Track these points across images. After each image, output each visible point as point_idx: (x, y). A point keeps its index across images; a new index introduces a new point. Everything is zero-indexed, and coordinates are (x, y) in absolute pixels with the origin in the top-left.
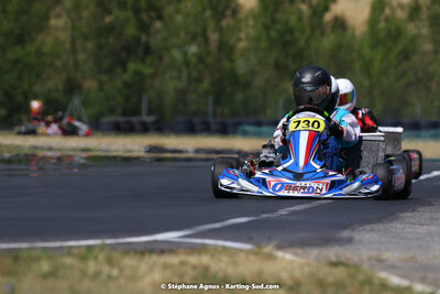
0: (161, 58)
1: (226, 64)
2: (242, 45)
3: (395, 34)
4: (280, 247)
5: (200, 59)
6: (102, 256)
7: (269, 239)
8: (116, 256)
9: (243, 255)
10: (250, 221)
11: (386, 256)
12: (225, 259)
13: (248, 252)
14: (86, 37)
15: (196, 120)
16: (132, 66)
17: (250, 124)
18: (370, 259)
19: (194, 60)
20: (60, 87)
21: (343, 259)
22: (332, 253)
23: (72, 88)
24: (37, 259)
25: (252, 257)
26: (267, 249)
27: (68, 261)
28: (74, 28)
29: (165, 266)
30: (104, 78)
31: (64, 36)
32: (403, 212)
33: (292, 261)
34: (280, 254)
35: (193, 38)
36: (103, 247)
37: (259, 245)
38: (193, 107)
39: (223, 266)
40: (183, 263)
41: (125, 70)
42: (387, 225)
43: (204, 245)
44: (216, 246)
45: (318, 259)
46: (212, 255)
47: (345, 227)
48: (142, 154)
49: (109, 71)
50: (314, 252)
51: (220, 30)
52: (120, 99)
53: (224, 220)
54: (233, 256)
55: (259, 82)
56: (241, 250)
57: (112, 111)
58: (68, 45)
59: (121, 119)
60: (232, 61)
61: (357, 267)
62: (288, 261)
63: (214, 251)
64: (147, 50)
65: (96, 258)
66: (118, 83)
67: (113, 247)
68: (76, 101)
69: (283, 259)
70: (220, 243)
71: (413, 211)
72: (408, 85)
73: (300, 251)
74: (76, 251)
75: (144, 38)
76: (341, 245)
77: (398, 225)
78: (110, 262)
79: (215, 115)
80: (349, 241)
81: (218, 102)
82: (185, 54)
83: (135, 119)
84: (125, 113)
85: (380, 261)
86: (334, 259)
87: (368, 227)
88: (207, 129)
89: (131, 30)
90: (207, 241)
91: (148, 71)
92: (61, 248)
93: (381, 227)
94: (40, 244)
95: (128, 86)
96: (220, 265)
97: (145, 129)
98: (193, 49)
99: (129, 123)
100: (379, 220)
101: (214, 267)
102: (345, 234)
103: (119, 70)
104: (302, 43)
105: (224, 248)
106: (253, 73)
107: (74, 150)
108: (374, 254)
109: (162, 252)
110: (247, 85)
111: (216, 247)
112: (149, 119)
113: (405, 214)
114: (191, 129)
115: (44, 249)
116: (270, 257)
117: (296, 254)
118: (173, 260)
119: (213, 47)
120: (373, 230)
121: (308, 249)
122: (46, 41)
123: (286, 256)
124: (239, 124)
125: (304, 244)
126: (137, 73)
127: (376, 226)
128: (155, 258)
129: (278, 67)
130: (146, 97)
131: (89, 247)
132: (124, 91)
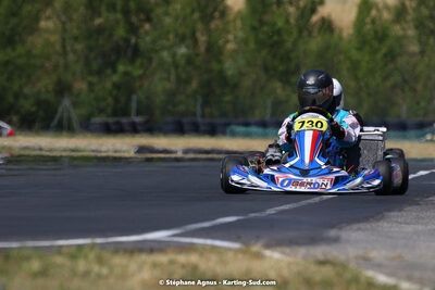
0: (150, 60)
1: (215, 66)
2: (231, 46)
3: (381, 36)
4: (268, 246)
5: (189, 61)
6: (92, 256)
7: (258, 238)
8: (106, 255)
9: (230, 255)
10: (238, 221)
11: (373, 254)
12: (214, 257)
13: (236, 251)
14: (76, 39)
15: (185, 120)
16: (121, 68)
17: (239, 124)
18: (357, 257)
19: (182, 62)
20: (50, 88)
21: (329, 257)
22: (319, 251)
23: (62, 89)
24: (28, 258)
25: (240, 256)
26: (256, 248)
27: (59, 260)
28: (65, 30)
29: (155, 265)
30: (94, 79)
31: (55, 38)
32: (390, 211)
33: (278, 261)
34: (268, 253)
35: (182, 39)
36: (93, 246)
37: (247, 244)
38: (181, 108)
39: (211, 264)
40: (172, 262)
41: (115, 71)
42: (374, 225)
43: (193, 244)
45: (305, 258)
46: (201, 254)
47: (333, 226)
48: (132, 154)
49: (99, 73)
50: (302, 251)
51: (208, 32)
52: (110, 100)
53: (214, 219)
54: (222, 254)
55: (247, 83)
56: (230, 249)
57: (101, 111)
58: (58, 47)
59: (111, 120)
60: (220, 62)
61: (344, 266)
62: (276, 260)
63: (202, 250)
64: (136, 52)
65: (86, 257)
66: (108, 85)
67: (103, 246)
68: (66, 102)
69: (271, 258)
70: (209, 242)
71: (400, 211)
72: (394, 87)
73: (287, 250)
74: (66, 250)
75: (133, 40)
76: (328, 244)
77: (385, 224)
78: (100, 261)
79: (203, 116)
80: (336, 240)
81: (206, 103)
82: (174, 56)
83: (124, 120)
84: (115, 113)
85: (366, 259)
86: (321, 257)
87: (355, 226)
88: (196, 130)
89: (121, 32)
90: (195, 240)
91: (137, 72)
93: (368, 226)
94: (31, 244)
95: (117, 86)
96: (208, 264)
97: (134, 130)
98: (182, 50)
99: (118, 123)
100: (366, 219)
101: (203, 266)
102: (333, 233)
103: (109, 71)
104: (289, 45)
105: (214, 248)
106: (241, 74)
107: (65, 150)
108: (361, 252)
109: (152, 251)
110: (236, 86)
111: (204, 246)
112: (138, 119)
113: (392, 214)
114: (180, 129)
115: (35, 248)
116: (258, 256)
117: (283, 253)
118: (162, 258)
119: (202, 48)
120: (359, 229)
121: (296, 248)
122: (36, 43)
123: (274, 255)
124: (228, 124)
125: (292, 243)
126: (126, 74)
127: (362, 225)
128: (144, 257)
129: (266, 69)
130: (134, 97)
131: (80, 247)
132: (115, 92)
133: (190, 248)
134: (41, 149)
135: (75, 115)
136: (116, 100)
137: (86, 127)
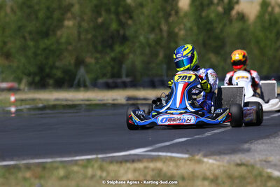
0: (134, 43)
2: (182, 33)
4: (205, 156)
5: (158, 43)
6: (96, 165)
7: (199, 151)
8: (105, 164)
9: (183, 161)
11: (271, 158)
12: (172, 164)
13: (186, 159)
15: (156, 79)
16: (118, 48)
18: (261, 161)
19: (153, 43)
20: (72, 62)
21: (244, 161)
22: (237, 158)
23: (80, 62)
24: (57, 168)
25: (188, 162)
26: (197, 157)
27: (76, 168)
28: (80, 26)
29: (135, 170)
30: (98, 55)
33: (213, 164)
34: (205, 160)
35: (153, 29)
36: (96, 159)
37: (192, 155)
39: (171, 168)
40: (145, 168)
41: (112, 50)
42: (272, 140)
43: (159, 156)
44: (166, 156)
45: (229, 162)
46: (164, 162)
47: (246, 142)
49: (102, 52)
50: (227, 158)
51: (168, 24)
52: (109, 68)
53: (172, 140)
54: (177, 162)
56: (182, 158)
57: (104, 75)
59: (110, 81)
61: (253, 166)
62: (211, 164)
63: (165, 160)
64: (124, 38)
65: (93, 166)
66: (108, 59)
67: (103, 159)
68: (82, 71)
69: (207, 163)
70: (169, 154)
73: (218, 158)
74: (81, 163)
76: (243, 153)
78: (101, 168)
79: (167, 76)
80: (248, 150)
81: (169, 68)
82: (147, 39)
83: (119, 80)
84: (113, 76)
85: (267, 162)
86: (239, 162)
87: (260, 141)
90: (160, 154)
91: (126, 51)
92: (72, 161)
95: (114, 59)
96: (169, 168)
97: (124, 86)
98: (152, 36)
99: (115, 83)
101: (165, 169)
102: (246, 146)
103: (108, 50)
104: (218, 30)
105: (172, 158)
107: (82, 100)
109: (133, 161)
112: (128, 80)
114: (152, 85)
115: (61, 162)
116: (199, 162)
117: (215, 160)
118: (140, 165)
119: (165, 34)
120: (263, 143)
121: (222, 156)
123: (210, 161)
125: (221, 153)
126: (121, 53)
127: (265, 141)
128: (129, 165)
129: (204, 45)
130: (124, 66)
131: (88, 160)
132: (112, 63)
133: (157, 158)
134: (67, 100)
135: (88, 78)
136: (113, 68)
137: (95, 85)
